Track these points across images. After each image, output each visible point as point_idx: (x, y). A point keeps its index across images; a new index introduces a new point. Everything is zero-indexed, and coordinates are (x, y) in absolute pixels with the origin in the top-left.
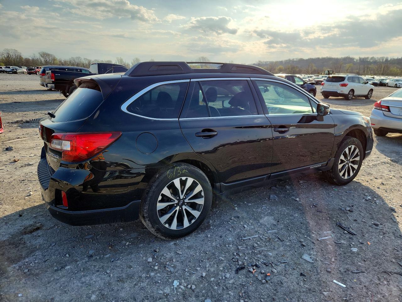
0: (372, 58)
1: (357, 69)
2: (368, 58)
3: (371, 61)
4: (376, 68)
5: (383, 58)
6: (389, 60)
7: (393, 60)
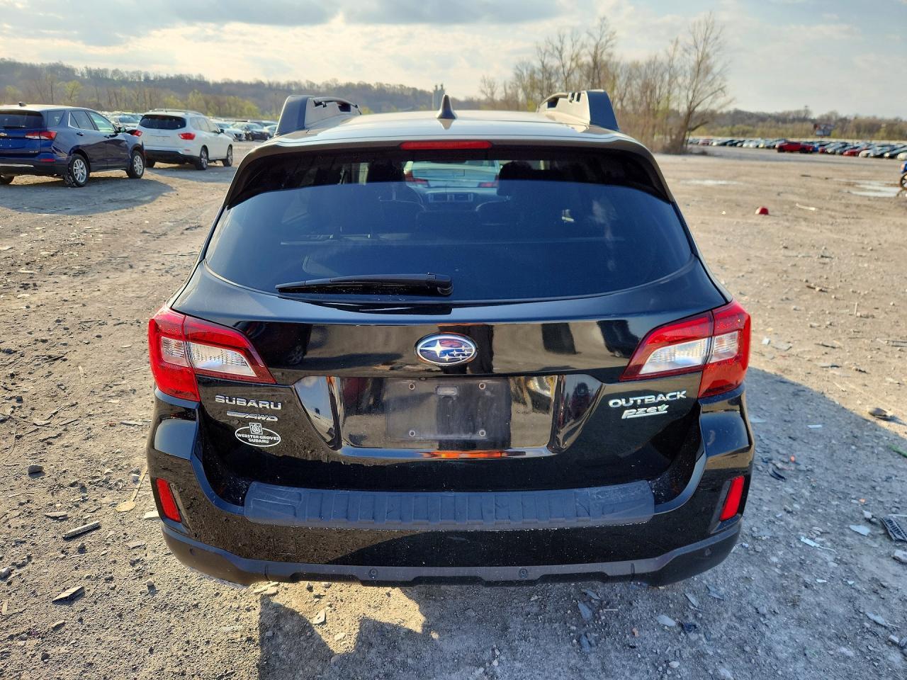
0: (115, 72)
1: (93, 97)
2: (105, 71)
3: (115, 78)
4: (133, 95)
5: (138, 74)
6: (152, 79)
7: (160, 81)
